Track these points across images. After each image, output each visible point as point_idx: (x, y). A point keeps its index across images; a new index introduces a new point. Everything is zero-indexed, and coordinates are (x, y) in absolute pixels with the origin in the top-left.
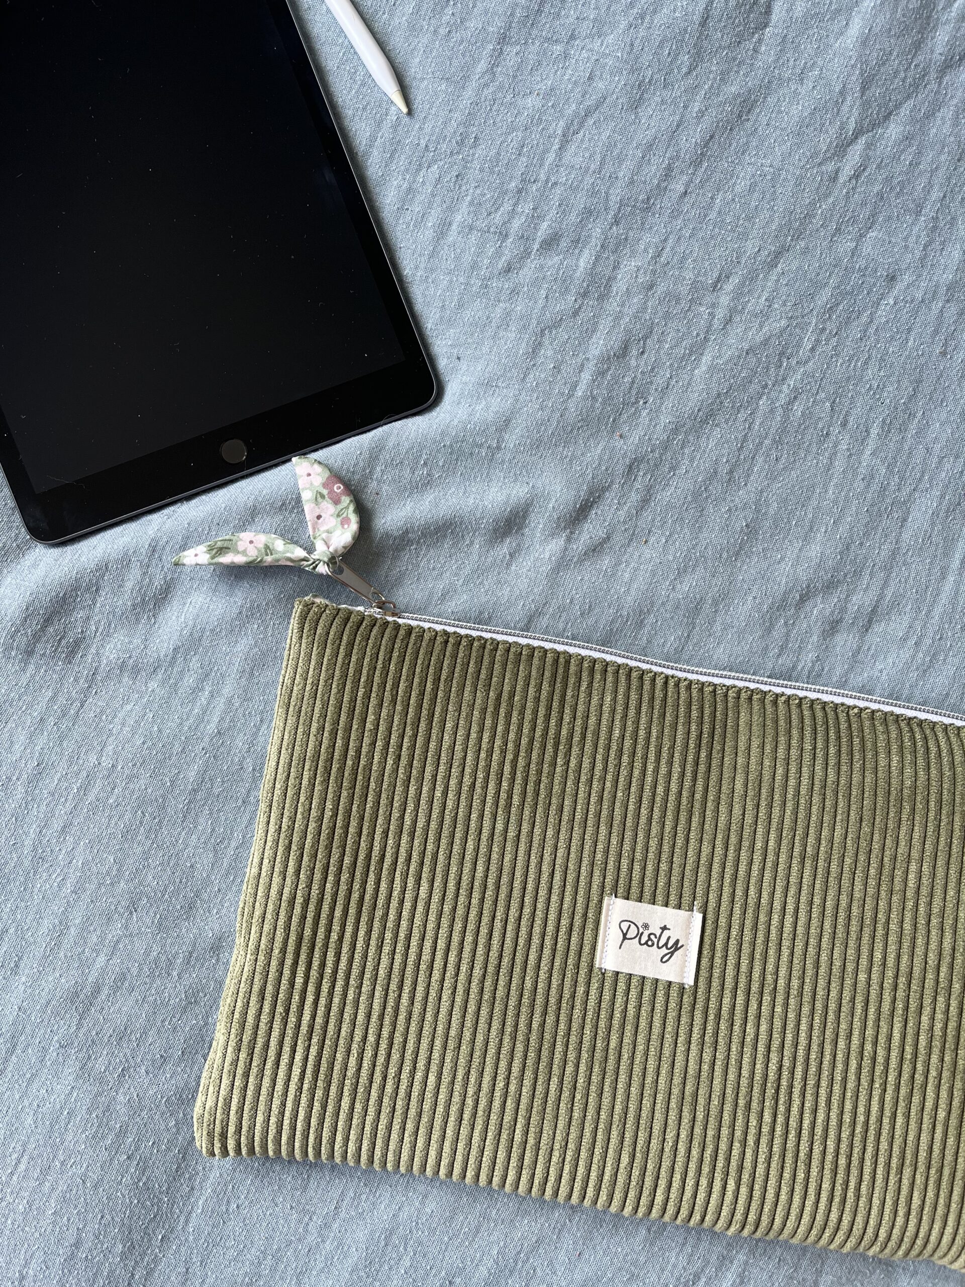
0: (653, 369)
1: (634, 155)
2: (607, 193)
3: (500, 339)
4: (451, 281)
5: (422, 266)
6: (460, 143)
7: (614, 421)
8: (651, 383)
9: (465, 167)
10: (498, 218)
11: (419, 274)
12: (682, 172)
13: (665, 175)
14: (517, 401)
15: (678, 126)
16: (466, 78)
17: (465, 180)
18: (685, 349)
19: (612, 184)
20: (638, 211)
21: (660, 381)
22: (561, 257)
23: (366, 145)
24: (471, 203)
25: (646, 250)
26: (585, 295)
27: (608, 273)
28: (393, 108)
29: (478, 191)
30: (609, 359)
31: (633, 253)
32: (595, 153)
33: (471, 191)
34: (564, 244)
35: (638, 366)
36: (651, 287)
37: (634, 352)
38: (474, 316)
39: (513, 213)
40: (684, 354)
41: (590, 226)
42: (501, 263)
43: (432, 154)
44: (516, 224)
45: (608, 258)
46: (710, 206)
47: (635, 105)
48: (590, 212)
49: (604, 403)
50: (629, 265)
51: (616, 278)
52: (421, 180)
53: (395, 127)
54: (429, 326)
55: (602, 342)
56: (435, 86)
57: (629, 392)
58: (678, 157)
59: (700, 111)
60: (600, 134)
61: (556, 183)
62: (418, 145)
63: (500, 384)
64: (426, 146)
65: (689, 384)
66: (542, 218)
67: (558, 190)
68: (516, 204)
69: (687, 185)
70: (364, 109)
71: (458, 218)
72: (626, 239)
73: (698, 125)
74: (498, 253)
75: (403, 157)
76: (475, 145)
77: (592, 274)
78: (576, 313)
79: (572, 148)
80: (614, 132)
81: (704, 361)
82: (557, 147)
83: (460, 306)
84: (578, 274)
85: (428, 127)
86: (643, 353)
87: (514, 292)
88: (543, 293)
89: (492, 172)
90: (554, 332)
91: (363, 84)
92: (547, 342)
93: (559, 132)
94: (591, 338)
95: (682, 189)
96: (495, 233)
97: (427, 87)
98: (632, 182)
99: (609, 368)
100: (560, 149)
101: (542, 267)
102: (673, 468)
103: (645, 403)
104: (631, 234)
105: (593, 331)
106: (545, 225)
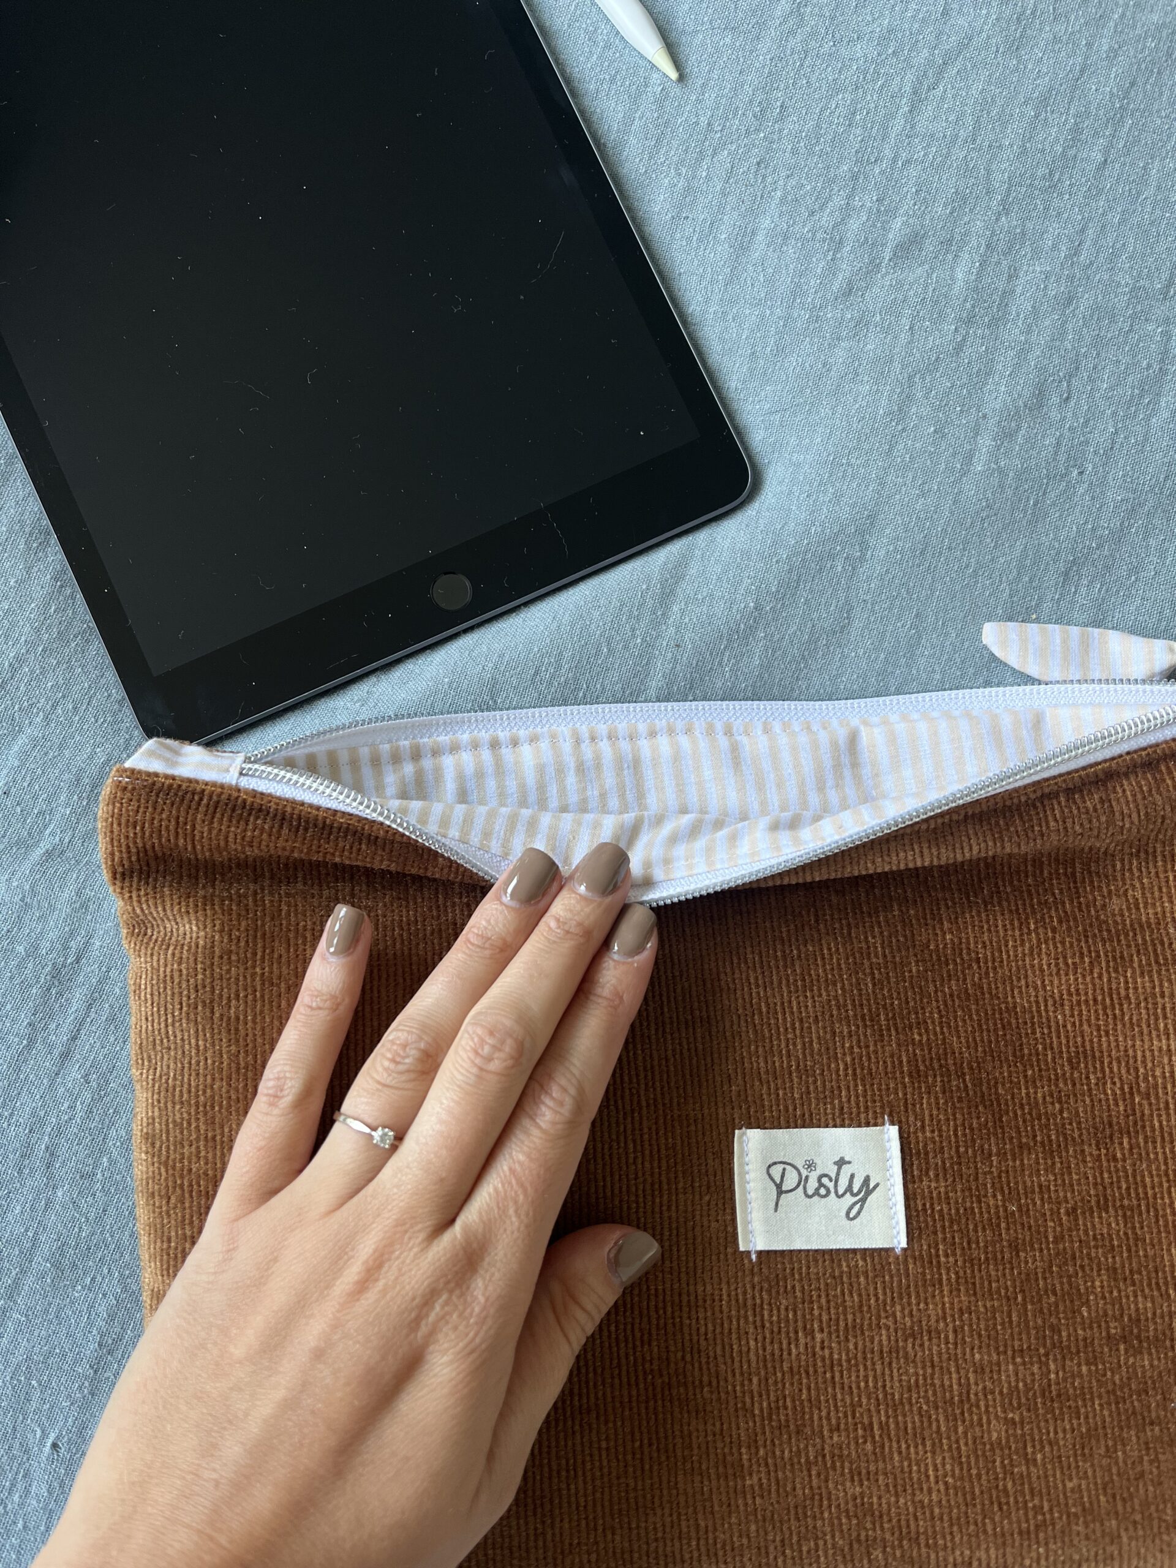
0: (1087, 422)
1: (1022, 115)
2: (989, 171)
3: (844, 394)
4: (762, 317)
5: (716, 297)
6: (760, 117)
7: (1035, 505)
8: (1087, 442)
9: (769, 150)
10: (825, 219)
11: (711, 310)
12: (1096, 133)
13: (1073, 139)
14: (882, 484)
15: (1082, 71)
16: (761, 25)
17: (771, 169)
18: (1133, 388)
19: (994, 156)
20: (1037, 192)
21: (1100, 438)
22: (927, 267)
23: (618, 131)
24: (783, 200)
25: (1055, 247)
26: (970, 321)
27: (1001, 285)
28: (655, 76)
29: (793, 182)
30: (1017, 412)
31: (1036, 253)
32: (963, 114)
33: (781, 183)
34: (929, 246)
35: (1064, 419)
36: (1070, 301)
37: (1055, 399)
38: (803, 364)
39: (847, 210)
40: (1132, 396)
41: (966, 219)
42: (838, 283)
43: (719, 135)
44: (854, 225)
45: (999, 263)
46: (1143, 179)
47: (1015, 47)
48: (965, 200)
49: (1018, 477)
50: (1032, 272)
51: (1014, 291)
52: (704, 174)
53: (660, 102)
54: (733, 385)
55: (1003, 389)
56: (716, 39)
57: (1054, 459)
58: (1088, 114)
59: (1111, 49)
60: (969, 88)
61: (908, 162)
62: (697, 123)
63: (853, 461)
64: (709, 124)
65: (1146, 439)
66: (892, 212)
67: (913, 172)
68: (850, 197)
69: (1106, 151)
70: (613, 80)
71: (766, 223)
72: (1023, 233)
73: (1110, 70)
74: (832, 270)
75: (675, 143)
76: (781, 118)
77: (976, 289)
78: (959, 348)
79: (929, 111)
80: (989, 83)
81: (1163, 404)
82: (906, 109)
83: (780, 350)
84: (956, 291)
85: (710, 97)
86: (1068, 398)
87: (861, 323)
88: (905, 322)
89: (811, 153)
90: (928, 379)
91: (608, 46)
92: (919, 395)
93: (908, 89)
94: (985, 384)
95: (1100, 158)
96: (824, 241)
97: (703, 44)
98: (1024, 151)
99: (1019, 427)
100: (910, 111)
101: (900, 284)
102: (1135, 570)
103: (1081, 473)
104: (1029, 225)
105: (988, 374)
106: (898, 223)
